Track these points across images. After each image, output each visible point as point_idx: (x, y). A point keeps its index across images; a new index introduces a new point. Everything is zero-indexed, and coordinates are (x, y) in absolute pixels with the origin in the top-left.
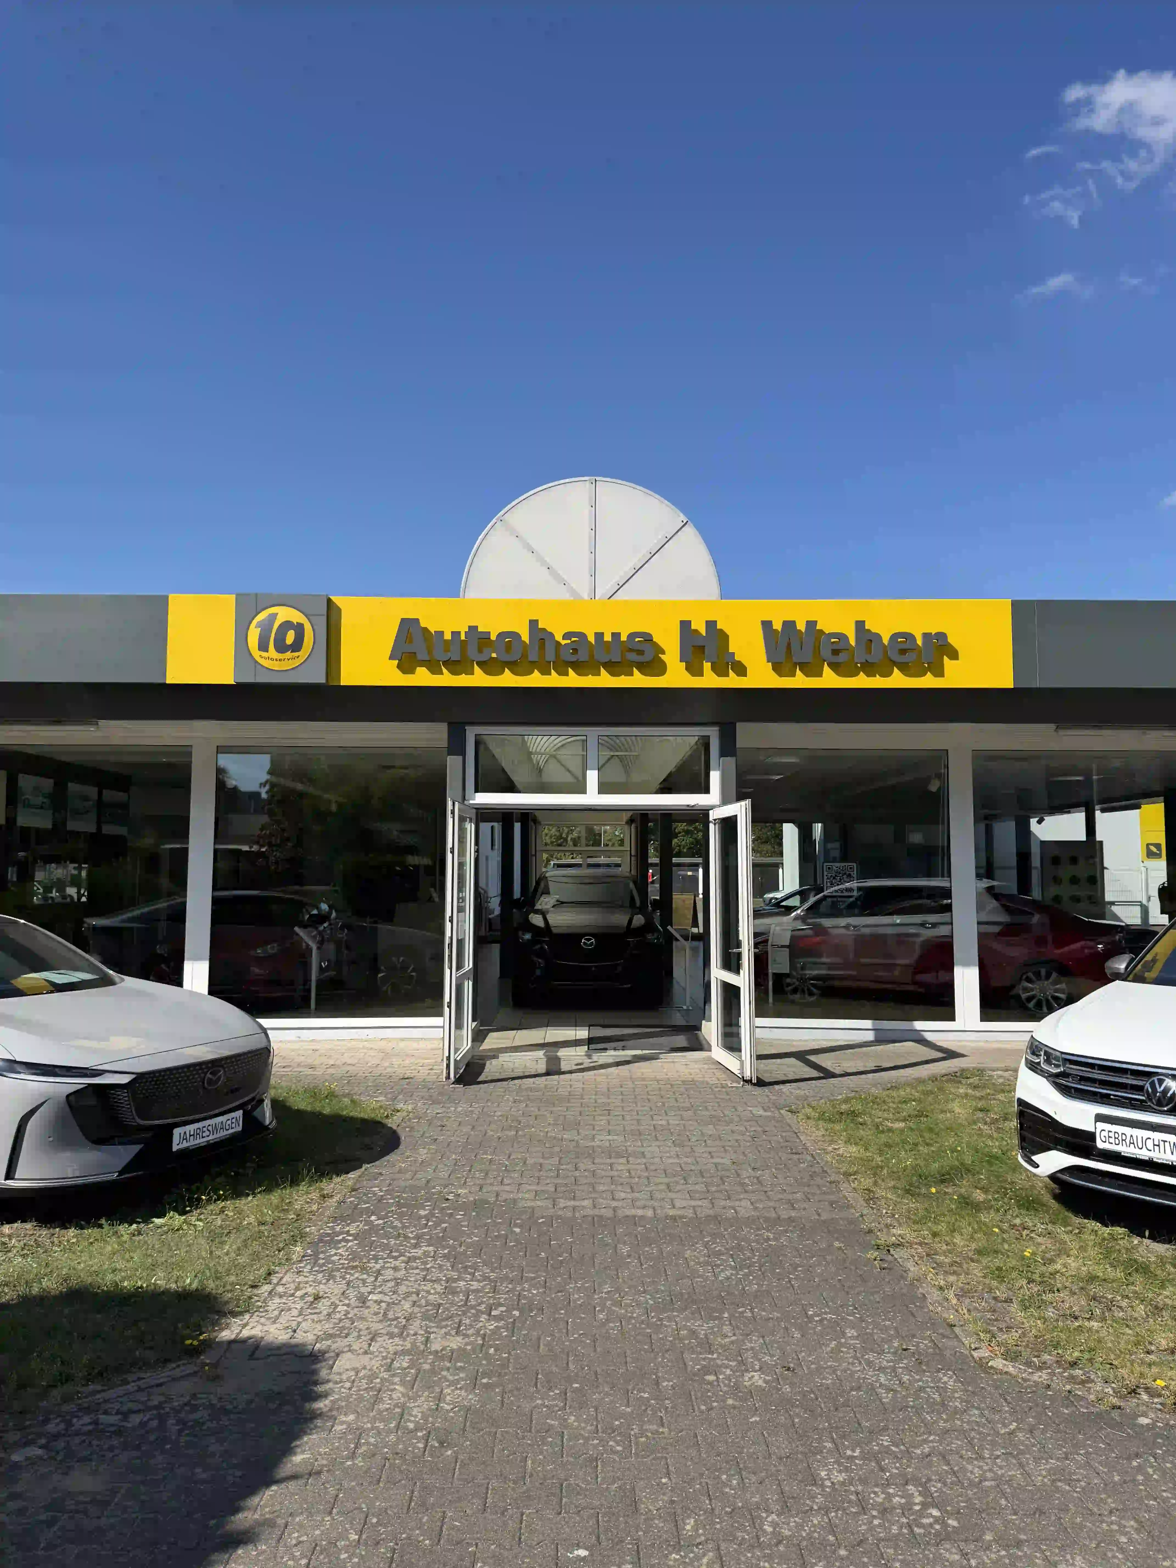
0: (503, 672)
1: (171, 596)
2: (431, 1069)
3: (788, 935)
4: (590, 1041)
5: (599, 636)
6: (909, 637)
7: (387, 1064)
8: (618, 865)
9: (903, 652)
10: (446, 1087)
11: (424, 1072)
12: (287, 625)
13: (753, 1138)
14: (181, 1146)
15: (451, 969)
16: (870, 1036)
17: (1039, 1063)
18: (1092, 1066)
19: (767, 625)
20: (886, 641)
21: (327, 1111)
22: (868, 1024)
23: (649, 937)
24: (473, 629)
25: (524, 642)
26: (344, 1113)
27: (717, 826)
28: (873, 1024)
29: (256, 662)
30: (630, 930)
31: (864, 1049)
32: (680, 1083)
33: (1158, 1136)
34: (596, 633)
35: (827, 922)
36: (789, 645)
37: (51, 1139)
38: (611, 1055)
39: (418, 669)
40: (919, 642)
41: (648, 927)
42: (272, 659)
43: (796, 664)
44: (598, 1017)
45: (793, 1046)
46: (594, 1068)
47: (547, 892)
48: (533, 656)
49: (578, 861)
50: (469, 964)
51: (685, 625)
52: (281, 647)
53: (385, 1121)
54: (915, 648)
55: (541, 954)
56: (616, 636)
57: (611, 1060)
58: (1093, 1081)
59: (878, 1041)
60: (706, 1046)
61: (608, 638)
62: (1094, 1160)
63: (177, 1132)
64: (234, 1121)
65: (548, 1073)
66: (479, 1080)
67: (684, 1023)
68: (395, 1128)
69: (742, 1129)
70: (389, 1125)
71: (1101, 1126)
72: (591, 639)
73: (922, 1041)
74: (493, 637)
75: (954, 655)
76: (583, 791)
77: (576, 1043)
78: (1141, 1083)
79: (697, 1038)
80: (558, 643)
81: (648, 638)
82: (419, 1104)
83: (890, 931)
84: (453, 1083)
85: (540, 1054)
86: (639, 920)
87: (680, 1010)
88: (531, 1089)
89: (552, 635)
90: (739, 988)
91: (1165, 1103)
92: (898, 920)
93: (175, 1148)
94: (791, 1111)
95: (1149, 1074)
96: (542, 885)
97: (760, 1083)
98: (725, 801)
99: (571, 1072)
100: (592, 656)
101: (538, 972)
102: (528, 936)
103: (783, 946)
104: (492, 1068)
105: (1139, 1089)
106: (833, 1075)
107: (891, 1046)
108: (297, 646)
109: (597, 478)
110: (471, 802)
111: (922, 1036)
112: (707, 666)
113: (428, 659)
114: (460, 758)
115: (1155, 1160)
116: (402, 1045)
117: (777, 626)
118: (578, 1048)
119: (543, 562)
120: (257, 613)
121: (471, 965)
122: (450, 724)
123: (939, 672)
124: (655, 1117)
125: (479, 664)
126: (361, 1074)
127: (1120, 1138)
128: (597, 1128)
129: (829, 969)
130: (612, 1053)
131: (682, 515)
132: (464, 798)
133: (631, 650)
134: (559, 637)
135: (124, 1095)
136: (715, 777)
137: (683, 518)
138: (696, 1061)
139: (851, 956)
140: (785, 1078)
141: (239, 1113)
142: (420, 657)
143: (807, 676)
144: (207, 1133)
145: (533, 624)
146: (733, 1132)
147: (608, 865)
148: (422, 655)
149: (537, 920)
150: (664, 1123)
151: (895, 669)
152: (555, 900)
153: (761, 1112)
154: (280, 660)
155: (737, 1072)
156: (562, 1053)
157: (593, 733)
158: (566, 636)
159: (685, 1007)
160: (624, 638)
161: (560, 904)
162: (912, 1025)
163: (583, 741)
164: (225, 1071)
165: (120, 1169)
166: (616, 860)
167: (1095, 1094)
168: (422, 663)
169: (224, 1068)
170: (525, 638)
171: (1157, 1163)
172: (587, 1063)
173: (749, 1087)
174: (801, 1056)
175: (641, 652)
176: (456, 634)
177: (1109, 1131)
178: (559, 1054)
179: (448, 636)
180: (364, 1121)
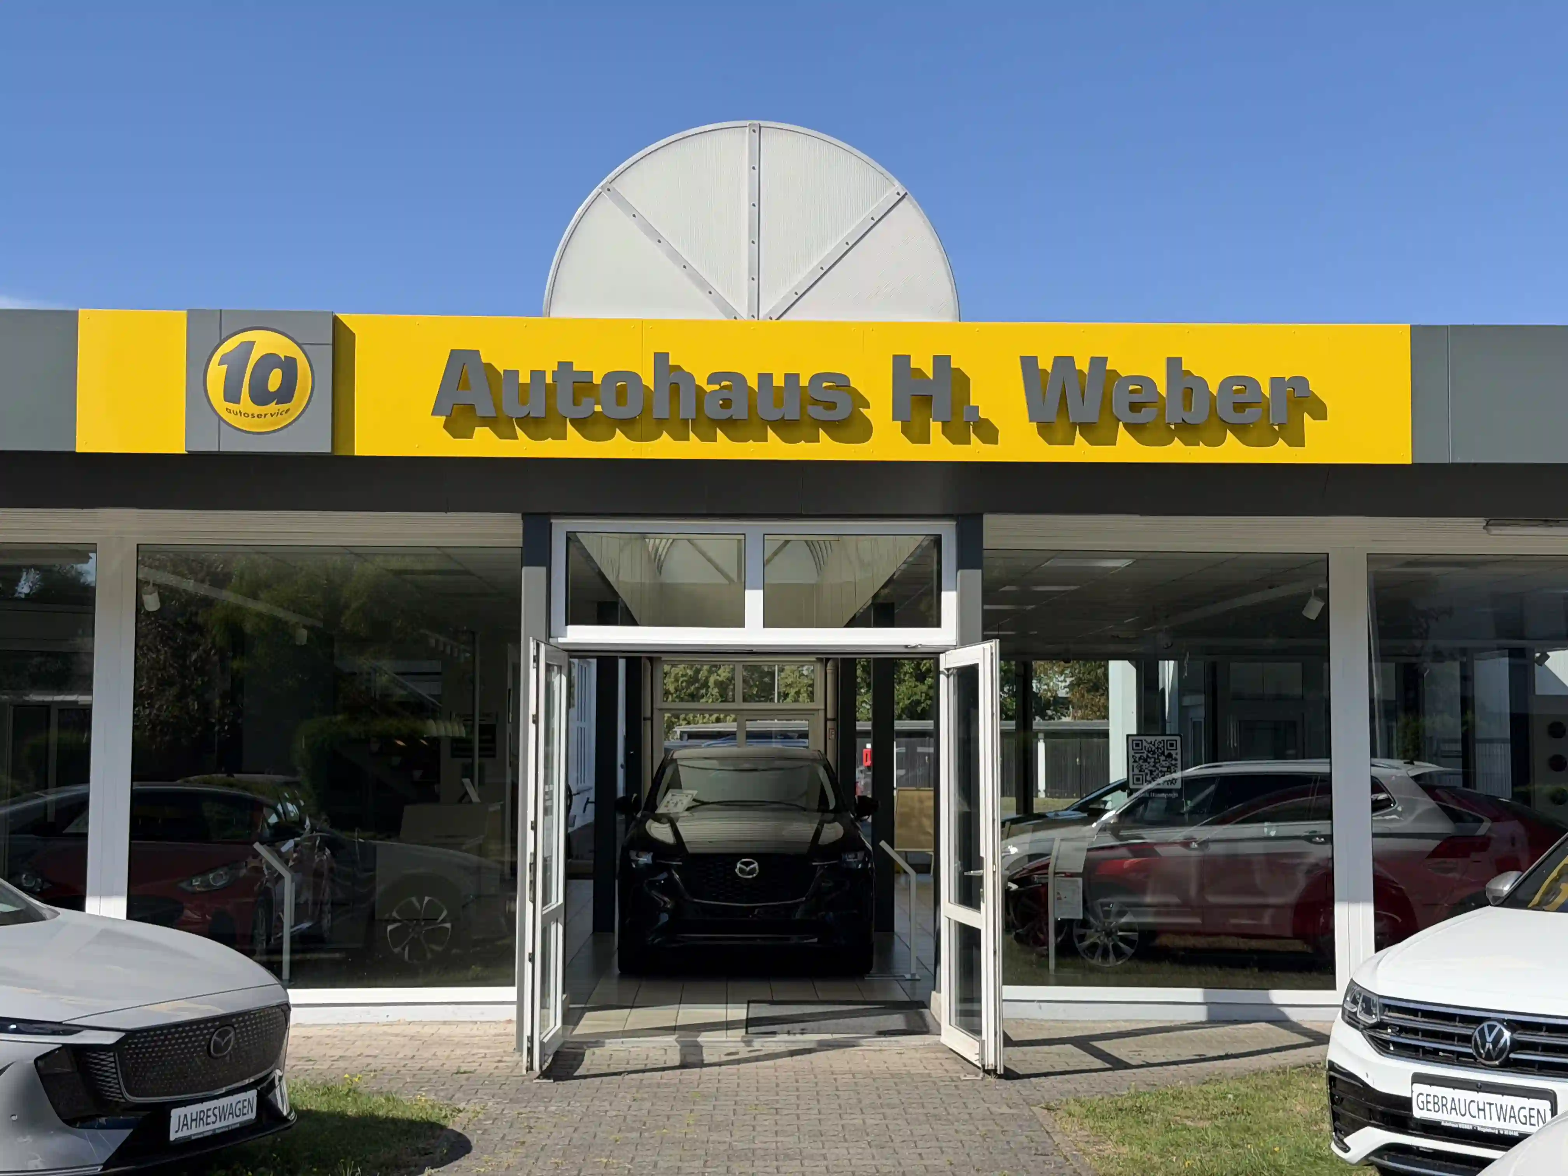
0: (611, 436)
1: (82, 312)
2: (500, 1061)
3: (1083, 855)
4: (749, 1023)
5: (765, 378)
6: (1248, 383)
7: (427, 1055)
8: (804, 735)
9: (1240, 407)
10: (527, 1083)
11: (489, 1066)
12: (269, 361)
13: (984, 1137)
14: (180, 1134)
15: (534, 901)
16: (1200, 1014)
17: (1355, 1013)
18: (1414, 1012)
19: (1029, 363)
20: (1214, 389)
21: (351, 1111)
22: (1196, 994)
23: (850, 858)
24: (565, 367)
25: (647, 387)
26: (381, 1113)
27: (951, 678)
28: (1205, 996)
29: (220, 418)
30: (816, 848)
31: (1186, 1032)
32: (888, 1076)
33: (1483, 1097)
34: (760, 375)
35: (1151, 835)
36: (1063, 397)
37: (14, 1118)
38: (780, 1041)
39: (478, 430)
40: (1266, 390)
41: (850, 842)
42: (246, 415)
43: (1074, 425)
44: (762, 989)
45: (1075, 1029)
46: (757, 1059)
47: (675, 783)
48: (661, 410)
49: (729, 726)
50: (558, 898)
51: (901, 363)
52: (261, 396)
53: (443, 1122)
54: (1258, 402)
55: (669, 888)
56: (792, 378)
57: (783, 1048)
58: (1415, 1031)
59: (1213, 1021)
60: (932, 1027)
61: (779, 381)
62: (1412, 1134)
63: (176, 1114)
64: (246, 1104)
65: (683, 1066)
66: (576, 1074)
67: (906, 999)
68: (460, 1130)
69: (972, 1128)
70: (450, 1127)
71: (1419, 1088)
72: (753, 383)
73: (1283, 1022)
74: (597, 380)
75: (1320, 412)
76: (738, 621)
77: (728, 1025)
78: (1468, 1032)
79: (922, 1017)
80: (699, 389)
81: (841, 383)
82: (490, 1104)
83: (1258, 848)
84: (538, 1078)
85: (671, 1039)
86: (833, 832)
87: (901, 979)
88: (659, 1085)
89: (690, 377)
90: (978, 932)
91: (1494, 1055)
92: (1270, 829)
93: (173, 1137)
94: (1048, 1109)
95: (1479, 1020)
96: (669, 772)
97: (1009, 1075)
98: (965, 640)
99: (719, 1064)
100: (751, 408)
101: (664, 918)
102: (645, 859)
103: (1072, 875)
104: (592, 1060)
105: (1466, 1039)
106: (1127, 1066)
107: (1229, 1028)
108: (286, 394)
109: (763, 123)
110: (561, 640)
111: (1283, 1013)
112: (936, 427)
113: (494, 415)
114: (543, 570)
115: (1479, 1129)
116: (445, 1030)
117: (1045, 364)
118: (729, 1032)
119: (674, 255)
120: (222, 342)
121: (561, 900)
122: (525, 516)
123: (1297, 440)
124: (845, 1116)
125: (574, 422)
126: (389, 1067)
127: (1440, 1104)
128: (758, 1129)
129: (1157, 914)
130: (785, 1037)
131: (897, 183)
132: (549, 635)
133: (816, 402)
134: (701, 381)
135: (109, 1059)
136: (949, 601)
137: (898, 187)
138: (916, 1049)
139: (1193, 891)
140: (1052, 1070)
141: (252, 1094)
142: (480, 413)
143: (1092, 444)
144: (213, 1118)
145: (661, 359)
146: (957, 1131)
147: (785, 736)
148: (485, 409)
149: (660, 832)
150: (858, 1122)
151: (1229, 433)
152: (690, 798)
153: (1005, 1110)
154: (259, 416)
155: (974, 1058)
156: (704, 1038)
157: (754, 528)
158: (714, 378)
159: (908, 976)
160: (804, 382)
161: (698, 805)
162: (1268, 997)
163: (739, 541)
164: (236, 1034)
165: (103, 1161)
166: (800, 724)
167: (1416, 1048)
168: (485, 421)
169: (235, 1029)
170: (648, 380)
171: (1481, 1133)
172: (744, 1052)
173: (991, 1079)
174: (1083, 1043)
175: (831, 406)
176: (537, 375)
177: (1427, 1095)
178: (699, 1039)
179: (524, 378)
180: (412, 1123)
